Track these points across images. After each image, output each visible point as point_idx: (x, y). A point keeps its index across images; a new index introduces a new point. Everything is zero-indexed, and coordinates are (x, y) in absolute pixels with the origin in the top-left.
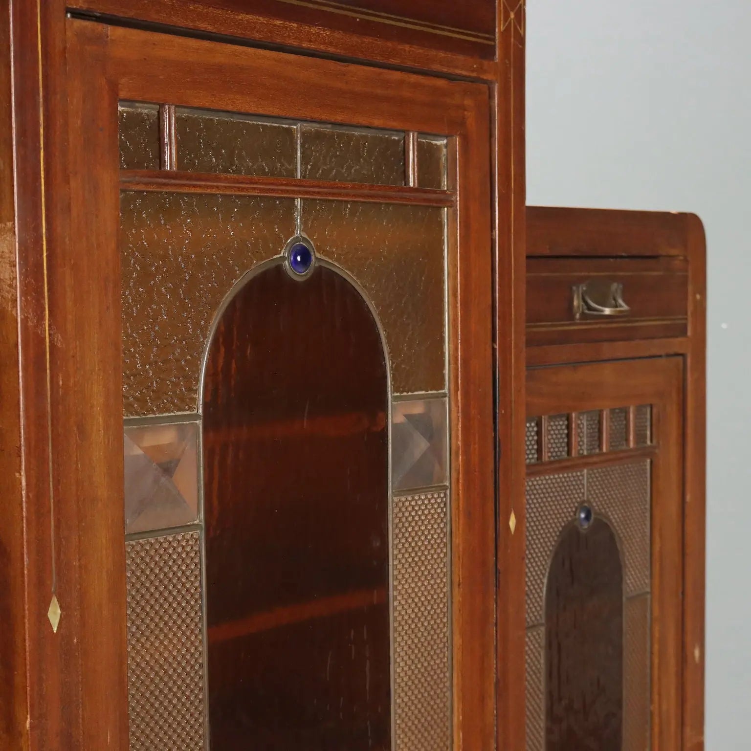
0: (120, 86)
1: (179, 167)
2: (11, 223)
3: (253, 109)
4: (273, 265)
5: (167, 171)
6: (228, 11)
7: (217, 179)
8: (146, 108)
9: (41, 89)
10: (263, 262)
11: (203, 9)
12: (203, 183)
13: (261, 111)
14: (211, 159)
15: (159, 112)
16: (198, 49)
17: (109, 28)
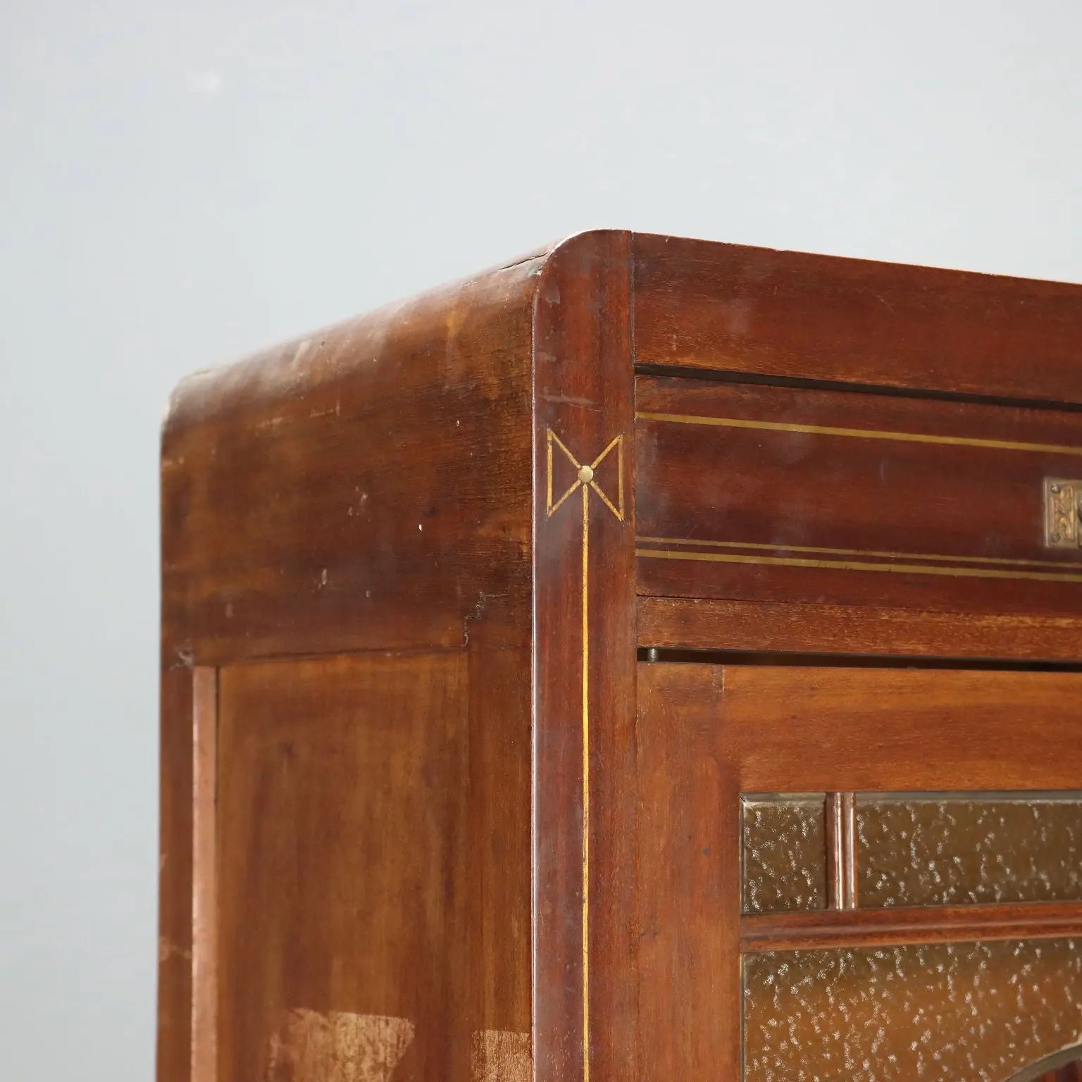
0: (743, 771)
1: (861, 903)
2: (527, 1035)
3: (1013, 781)
4: (1062, 1063)
5: (838, 912)
6: (958, 614)
7: (941, 917)
8: (801, 799)
9: (586, 796)
10: (1040, 1059)
11: (908, 617)
12: (909, 927)
13: (1030, 785)
14: (932, 877)
15: (825, 803)
16: (901, 688)
17: (724, 671)
